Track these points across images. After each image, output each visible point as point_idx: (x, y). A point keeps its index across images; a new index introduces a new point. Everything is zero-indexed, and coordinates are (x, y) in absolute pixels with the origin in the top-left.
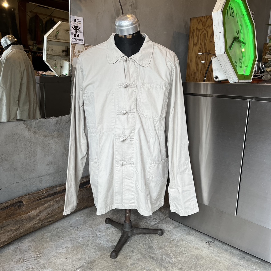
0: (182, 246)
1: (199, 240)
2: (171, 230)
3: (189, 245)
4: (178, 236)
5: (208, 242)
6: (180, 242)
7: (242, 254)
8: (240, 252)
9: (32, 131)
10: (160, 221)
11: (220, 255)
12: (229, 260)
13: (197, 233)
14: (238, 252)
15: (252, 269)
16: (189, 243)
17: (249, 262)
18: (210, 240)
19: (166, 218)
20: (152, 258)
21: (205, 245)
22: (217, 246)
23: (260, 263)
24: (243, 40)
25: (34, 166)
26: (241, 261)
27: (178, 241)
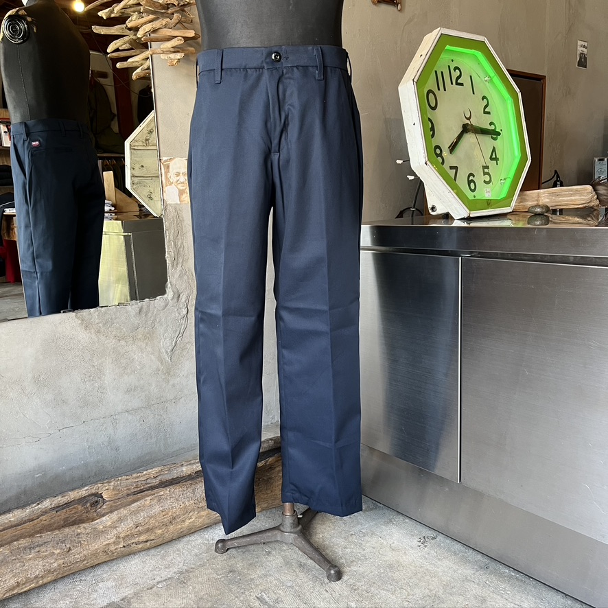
0: (368, 544)
1: (407, 534)
3: (382, 544)
4: (367, 526)
5: (424, 537)
6: (366, 538)
7: (486, 560)
8: (483, 557)
9: (93, 331)
11: (440, 563)
12: (454, 570)
13: (407, 520)
14: (479, 557)
16: (385, 539)
17: (495, 575)
18: (430, 533)
21: (415, 542)
22: (439, 545)
23: (517, 578)
24: (492, 127)
25: (99, 394)
26: (478, 574)
27: (364, 536)
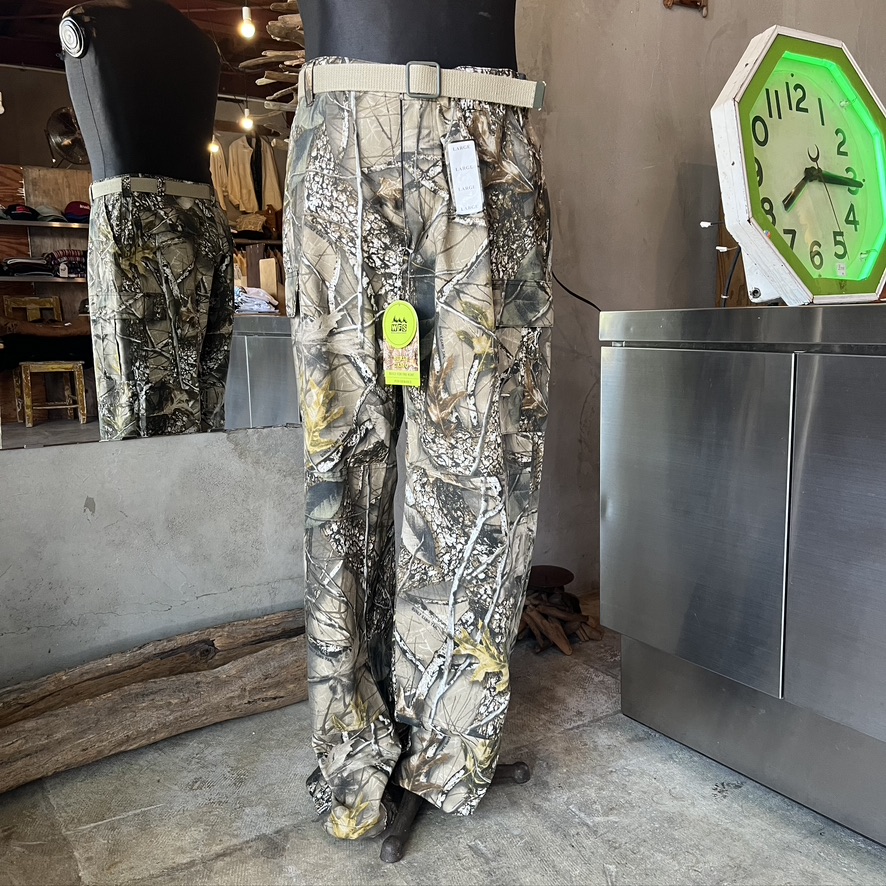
0: (636, 787)
1: (696, 777)
2: (618, 745)
3: (657, 788)
4: (634, 761)
5: (723, 784)
6: (633, 778)
7: (819, 823)
8: (815, 818)
9: (249, 460)
10: (592, 722)
11: (747, 822)
12: (770, 834)
13: (696, 759)
14: (809, 818)
15: (835, 863)
16: (662, 782)
17: (834, 845)
18: (733, 779)
19: (616, 713)
20: (535, 808)
21: (708, 790)
22: (746, 797)
23: (868, 851)
24: (850, 175)
25: (255, 551)
26: (807, 841)
27: (629, 775)
